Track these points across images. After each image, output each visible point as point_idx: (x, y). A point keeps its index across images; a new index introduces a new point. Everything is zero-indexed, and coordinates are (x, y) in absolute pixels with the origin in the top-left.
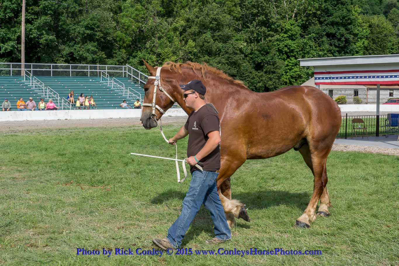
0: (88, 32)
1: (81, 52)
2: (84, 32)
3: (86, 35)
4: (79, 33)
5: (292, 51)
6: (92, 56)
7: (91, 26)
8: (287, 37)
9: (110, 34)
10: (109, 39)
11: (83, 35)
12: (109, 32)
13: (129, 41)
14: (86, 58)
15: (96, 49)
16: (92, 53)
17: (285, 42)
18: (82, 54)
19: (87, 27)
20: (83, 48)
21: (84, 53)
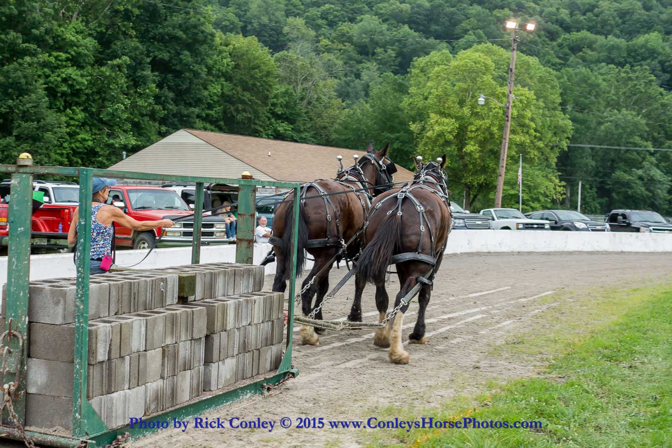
5: (76, 93)
8: (67, 59)
17: (63, 70)
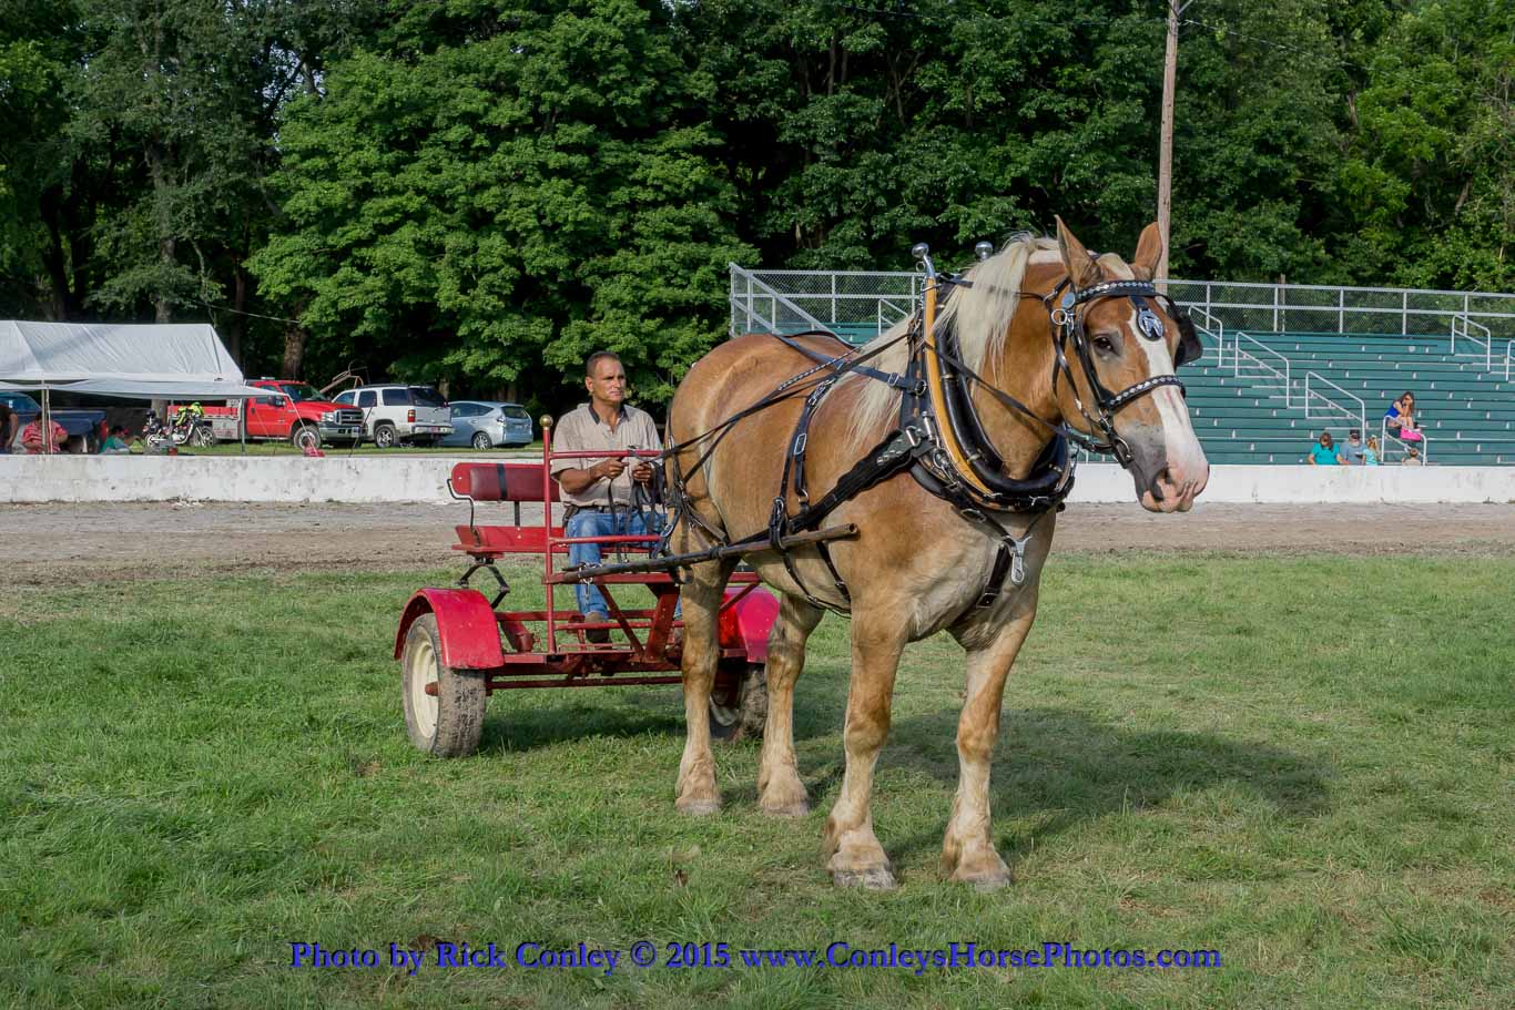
0: (1263, 161)
1: (1236, 241)
2: (1249, 160)
3: (1255, 174)
4: (1230, 164)
6: (1279, 255)
7: (1276, 137)
9: (1324, 168)
10: (1321, 189)
11: (1245, 171)
12: (1325, 161)
13: (1399, 197)
14: (1258, 262)
15: (1294, 229)
16: (1279, 242)
18: (1242, 247)
19: (1263, 146)
20: (1243, 224)
21: (1250, 244)
